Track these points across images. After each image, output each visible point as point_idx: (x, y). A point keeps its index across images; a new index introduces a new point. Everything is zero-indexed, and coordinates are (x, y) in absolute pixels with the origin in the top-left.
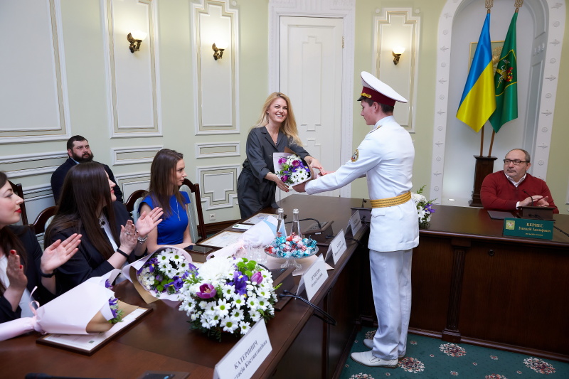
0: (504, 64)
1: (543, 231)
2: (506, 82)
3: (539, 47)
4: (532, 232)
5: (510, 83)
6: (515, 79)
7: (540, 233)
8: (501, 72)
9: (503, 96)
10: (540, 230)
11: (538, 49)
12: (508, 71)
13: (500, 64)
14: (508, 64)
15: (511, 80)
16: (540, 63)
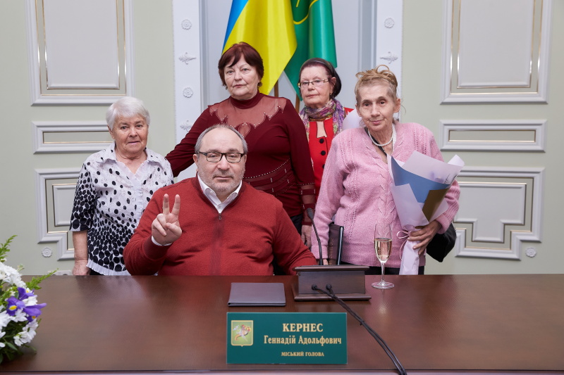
1: (323, 341)
4: (298, 347)
7: (317, 348)
10: (315, 341)
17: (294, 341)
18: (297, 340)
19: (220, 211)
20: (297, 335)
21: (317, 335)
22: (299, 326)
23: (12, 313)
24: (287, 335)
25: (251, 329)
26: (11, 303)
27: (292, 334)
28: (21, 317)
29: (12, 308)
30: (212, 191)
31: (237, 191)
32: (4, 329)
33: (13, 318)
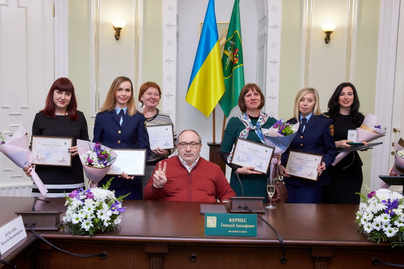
0: (231, 45)
1: (247, 226)
2: (233, 64)
3: (263, 31)
4: (236, 229)
5: (237, 65)
6: (241, 62)
7: (244, 229)
8: (229, 53)
9: (231, 79)
10: (243, 226)
11: (261, 32)
12: (234, 53)
13: (226, 45)
14: (234, 45)
15: (237, 62)
16: (264, 46)
17: (234, 226)
18: (236, 225)
19: (189, 171)
20: (235, 223)
21: (244, 224)
22: (236, 220)
23: (113, 210)
24: (231, 223)
25: (216, 220)
26: (113, 206)
27: (233, 223)
28: (116, 212)
29: (113, 208)
30: (185, 162)
31: (197, 161)
32: (110, 217)
33: (114, 213)
